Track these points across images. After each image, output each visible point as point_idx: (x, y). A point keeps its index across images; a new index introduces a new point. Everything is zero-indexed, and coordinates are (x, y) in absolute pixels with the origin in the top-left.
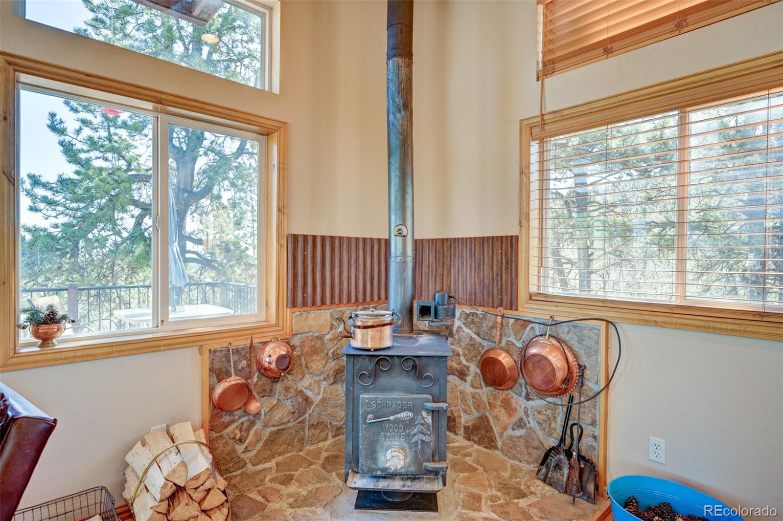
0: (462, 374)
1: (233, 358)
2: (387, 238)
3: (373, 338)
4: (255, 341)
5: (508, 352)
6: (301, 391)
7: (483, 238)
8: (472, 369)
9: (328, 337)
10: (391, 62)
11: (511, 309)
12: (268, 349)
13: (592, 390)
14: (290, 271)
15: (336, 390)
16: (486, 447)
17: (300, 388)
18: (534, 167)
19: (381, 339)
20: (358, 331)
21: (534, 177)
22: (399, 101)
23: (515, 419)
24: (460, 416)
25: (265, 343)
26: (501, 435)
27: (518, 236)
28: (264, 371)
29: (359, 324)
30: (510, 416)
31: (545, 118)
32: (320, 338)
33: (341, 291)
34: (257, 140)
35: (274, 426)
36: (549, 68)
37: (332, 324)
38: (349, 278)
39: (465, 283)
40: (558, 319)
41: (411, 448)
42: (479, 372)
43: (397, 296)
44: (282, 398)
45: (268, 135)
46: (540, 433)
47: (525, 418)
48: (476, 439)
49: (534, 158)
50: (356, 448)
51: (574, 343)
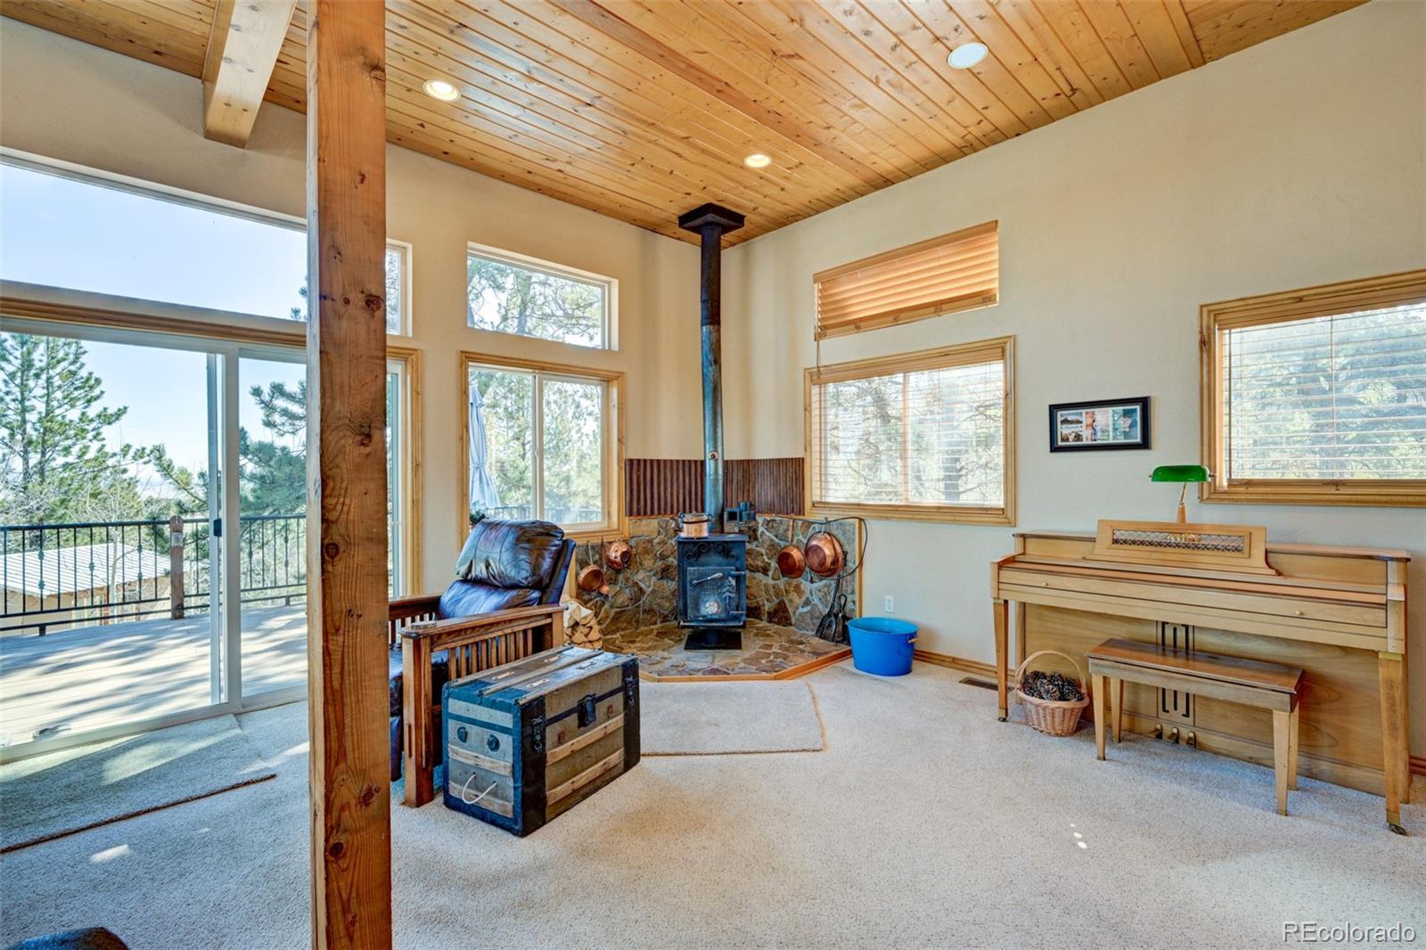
0: (765, 571)
1: (591, 553)
2: (702, 459)
3: (696, 530)
4: (605, 541)
5: (798, 547)
6: (637, 583)
7: (779, 459)
8: (772, 565)
9: (656, 541)
10: (704, 328)
11: (800, 514)
12: (614, 547)
13: (851, 568)
14: (628, 488)
15: (663, 585)
16: (784, 626)
17: (636, 580)
18: (815, 405)
19: (701, 531)
20: (685, 525)
21: (815, 412)
22: (711, 357)
23: (803, 599)
24: (764, 605)
25: (611, 543)
26: (794, 613)
27: (803, 459)
28: (611, 563)
29: (685, 520)
30: (800, 597)
31: (821, 369)
32: (650, 541)
33: (666, 504)
34: (600, 385)
35: (618, 607)
36: (823, 331)
37: (659, 531)
38: (672, 494)
39: (766, 495)
40: (829, 519)
41: (722, 602)
42: (777, 566)
43: (711, 505)
44: (623, 586)
45: (608, 381)
46: (820, 606)
47: (810, 598)
48: (776, 620)
49: (815, 398)
50: (685, 605)
51: (840, 536)
